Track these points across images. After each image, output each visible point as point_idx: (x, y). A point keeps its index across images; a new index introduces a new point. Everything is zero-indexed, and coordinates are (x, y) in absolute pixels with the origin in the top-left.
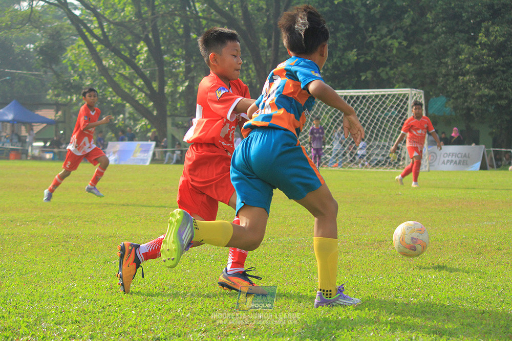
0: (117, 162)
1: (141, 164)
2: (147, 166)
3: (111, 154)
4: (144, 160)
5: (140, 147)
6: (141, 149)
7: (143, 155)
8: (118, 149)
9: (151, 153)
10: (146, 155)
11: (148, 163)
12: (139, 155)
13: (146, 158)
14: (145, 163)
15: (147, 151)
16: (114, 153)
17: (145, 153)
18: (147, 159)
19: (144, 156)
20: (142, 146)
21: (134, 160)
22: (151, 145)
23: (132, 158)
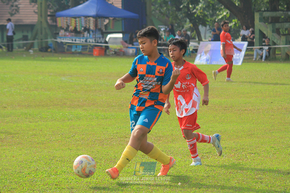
0: (209, 62)
2: (240, 66)
3: (202, 54)
4: (236, 60)
8: (209, 49)
9: (243, 53)
10: (238, 54)
11: (240, 64)
14: (237, 63)
16: (206, 53)
18: (239, 59)
19: (237, 56)
22: (243, 45)
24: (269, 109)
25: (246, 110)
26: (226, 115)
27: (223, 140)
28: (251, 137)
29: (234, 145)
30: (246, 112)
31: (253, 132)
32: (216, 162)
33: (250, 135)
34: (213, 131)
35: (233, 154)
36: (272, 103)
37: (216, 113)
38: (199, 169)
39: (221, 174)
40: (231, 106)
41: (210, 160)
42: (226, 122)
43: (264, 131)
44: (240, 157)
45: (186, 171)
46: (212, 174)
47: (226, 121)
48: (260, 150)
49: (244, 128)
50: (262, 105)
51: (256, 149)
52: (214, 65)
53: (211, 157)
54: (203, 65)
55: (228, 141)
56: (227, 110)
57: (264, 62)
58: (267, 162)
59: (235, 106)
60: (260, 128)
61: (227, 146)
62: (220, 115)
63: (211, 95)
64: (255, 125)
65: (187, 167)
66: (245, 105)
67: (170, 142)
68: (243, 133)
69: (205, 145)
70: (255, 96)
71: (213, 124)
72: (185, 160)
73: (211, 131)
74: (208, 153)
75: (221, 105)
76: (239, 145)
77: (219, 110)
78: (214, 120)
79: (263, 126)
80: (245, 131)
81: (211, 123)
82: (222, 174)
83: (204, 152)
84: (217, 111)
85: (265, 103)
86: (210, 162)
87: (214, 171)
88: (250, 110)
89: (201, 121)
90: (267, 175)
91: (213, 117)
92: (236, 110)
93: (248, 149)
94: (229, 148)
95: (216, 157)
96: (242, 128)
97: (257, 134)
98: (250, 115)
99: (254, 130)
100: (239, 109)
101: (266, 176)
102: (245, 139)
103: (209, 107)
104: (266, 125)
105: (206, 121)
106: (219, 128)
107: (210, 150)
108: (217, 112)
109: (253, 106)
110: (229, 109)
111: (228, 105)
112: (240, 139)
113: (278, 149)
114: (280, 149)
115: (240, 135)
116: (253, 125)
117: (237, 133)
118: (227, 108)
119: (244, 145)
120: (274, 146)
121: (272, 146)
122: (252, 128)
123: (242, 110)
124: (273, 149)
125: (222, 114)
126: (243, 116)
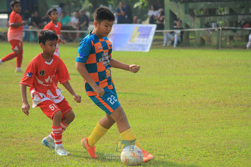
1: (140, 50)
2: (147, 53)
4: (143, 46)
5: (138, 30)
6: (139, 33)
7: (143, 39)
9: (151, 37)
10: (145, 39)
11: (148, 50)
12: (138, 40)
13: (145, 43)
14: (145, 49)
15: (146, 35)
17: (144, 38)
18: (147, 45)
19: (144, 41)
20: (140, 29)
21: (131, 45)
22: (151, 28)
23: (129, 43)
24: (181, 103)
25: (154, 104)
26: (132, 111)
28: (160, 136)
30: (154, 106)
31: (162, 130)
36: (184, 96)
40: (138, 100)
42: (131, 118)
43: (175, 129)
47: (131, 117)
48: (170, 151)
49: (152, 125)
50: (172, 99)
51: (165, 150)
52: (118, 51)
56: (132, 104)
57: (176, 48)
59: (142, 99)
60: (170, 126)
64: (165, 122)
66: (153, 98)
67: (65, 143)
68: (151, 132)
69: (106, 146)
70: (165, 88)
75: (125, 99)
76: (146, 146)
77: (123, 104)
79: (175, 123)
80: (153, 129)
85: (176, 97)
88: (159, 104)
92: (143, 104)
93: (156, 150)
97: (168, 132)
98: (159, 110)
99: (164, 127)
100: (146, 103)
102: (153, 138)
104: (178, 122)
107: (112, 152)
109: (163, 99)
110: (135, 103)
111: (134, 98)
112: (148, 138)
113: (192, 150)
114: (194, 150)
115: (147, 133)
116: (162, 122)
117: (143, 131)
118: (133, 102)
119: (152, 145)
120: (186, 147)
121: (184, 147)
122: (162, 125)
123: (150, 105)
124: (186, 149)
125: (127, 109)
126: (151, 112)
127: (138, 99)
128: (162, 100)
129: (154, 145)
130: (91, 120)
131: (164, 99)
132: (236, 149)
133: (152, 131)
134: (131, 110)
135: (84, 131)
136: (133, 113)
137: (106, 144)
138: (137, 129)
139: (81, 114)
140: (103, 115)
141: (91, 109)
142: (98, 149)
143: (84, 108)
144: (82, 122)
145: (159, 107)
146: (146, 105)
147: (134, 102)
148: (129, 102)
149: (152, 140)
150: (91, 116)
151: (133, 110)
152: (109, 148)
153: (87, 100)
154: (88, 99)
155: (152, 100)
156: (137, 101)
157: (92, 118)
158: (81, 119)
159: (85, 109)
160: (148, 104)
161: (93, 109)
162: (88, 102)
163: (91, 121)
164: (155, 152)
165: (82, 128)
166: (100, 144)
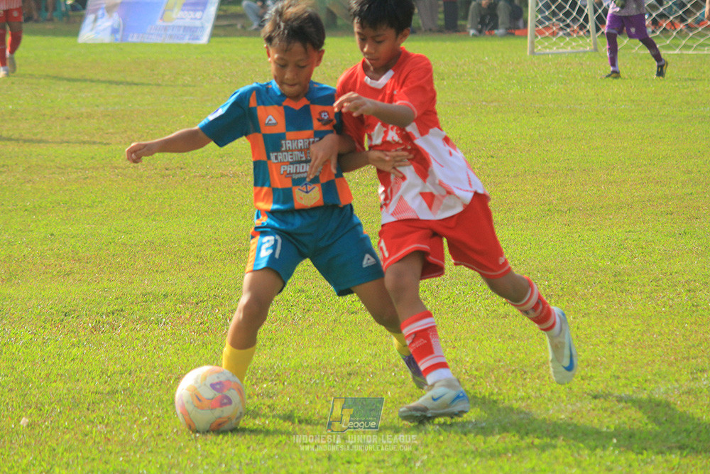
0: (119, 36)
1: (186, 40)
3: (100, 13)
4: (193, 31)
7: (192, 15)
9: (213, 10)
10: (198, 14)
11: (204, 39)
12: (181, 17)
13: (198, 24)
14: (197, 38)
15: (200, 5)
16: (109, 10)
17: (195, 11)
18: (202, 28)
19: (195, 19)
21: (166, 28)
23: (159, 23)
25: (222, 176)
26: (168, 193)
27: (157, 271)
28: (240, 259)
29: (191, 287)
30: (224, 180)
31: (245, 242)
32: (138, 341)
33: (235, 254)
34: (129, 243)
35: (188, 316)
37: (140, 187)
38: (86, 367)
39: (150, 384)
40: (182, 166)
41: (119, 334)
42: (168, 213)
44: (207, 325)
45: (48, 376)
46: (125, 383)
47: (167, 210)
49: (218, 229)
52: (135, 44)
53: (124, 326)
54: (102, 45)
55: (173, 275)
56: (169, 176)
58: (287, 337)
59: (194, 164)
61: (169, 289)
62: (149, 193)
63: (126, 131)
65: (50, 362)
66: (220, 160)
68: (216, 248)
69: (104, 288)
71: (130, 221)
72: (44, 338)
73: (124, 244)
74: (113, 314)
75: (152, 163)
76: (204, 287)
77: (148, 177)
78: (133, 209)
80: (221, 241)
81: (125, 217)
82: (153, 383)
83: (103, 310)
84: (142, 182)
86: (120, 345)
87: (130, 374)
88: (235, 175)
89: (95, 211)
90: (288, 381)
91: (131, 200)
92: (195, 176)
94: (175, 295)
95: (138, 327)
96: (213, 230)
98: (234, 189)
100: (203, 172)
101: (284, 384)
102: (220, 265)
103: (120, 170)
105: (111, 212)
106: (148, 232)
107: (120, 304)
108: (141, 185)
110: (175, 173)
111: (173, 161)
112: (208, 265)
113: (318, 296)
114: (324, 297)
115: (208, 253)
116: (243, 222)
117: (197, 246)
118: (171, 170)
119: (219, 285)
120: (305, 288)
121: (298, 287)
122: (242, 230)
123: (212, 177)
124: (303, 295)
125: (156, 188)
126: (215, 196)
127: (184, 164)
128: (241, 165)
129: (223, 284)
130: (67, 219)
131: (246, 161)
132: (425, 292)
133: (220, 246)
134: (167, 190)
135: (49, 250)
136: (172, 198)
137: (105, 284)
138: (183, 243)
139: (43, 204)
140: (97, 206)
141: (67, 190)
142: (85, 297)
143: (52, 189)
144: (47, 225)
145: (235, 182)
146: (204, 176)
147: (174, 171)
148: (161, 170)
149: (219, 270)
150: (68, 209)
151: (172, 192)
152: (111, 295)
153: (59, 168)
154: (60, 164)
155: (218, 164)
156: (182, 169)
157: (70, 215)
158: (43, 217)
159: (53, 192)
160: (207, 175)
161: (74, 191)
162: (61, 171)
163: (67, 222)
164: (227, 303)
165: (45, 243)
166: (89, 284)
